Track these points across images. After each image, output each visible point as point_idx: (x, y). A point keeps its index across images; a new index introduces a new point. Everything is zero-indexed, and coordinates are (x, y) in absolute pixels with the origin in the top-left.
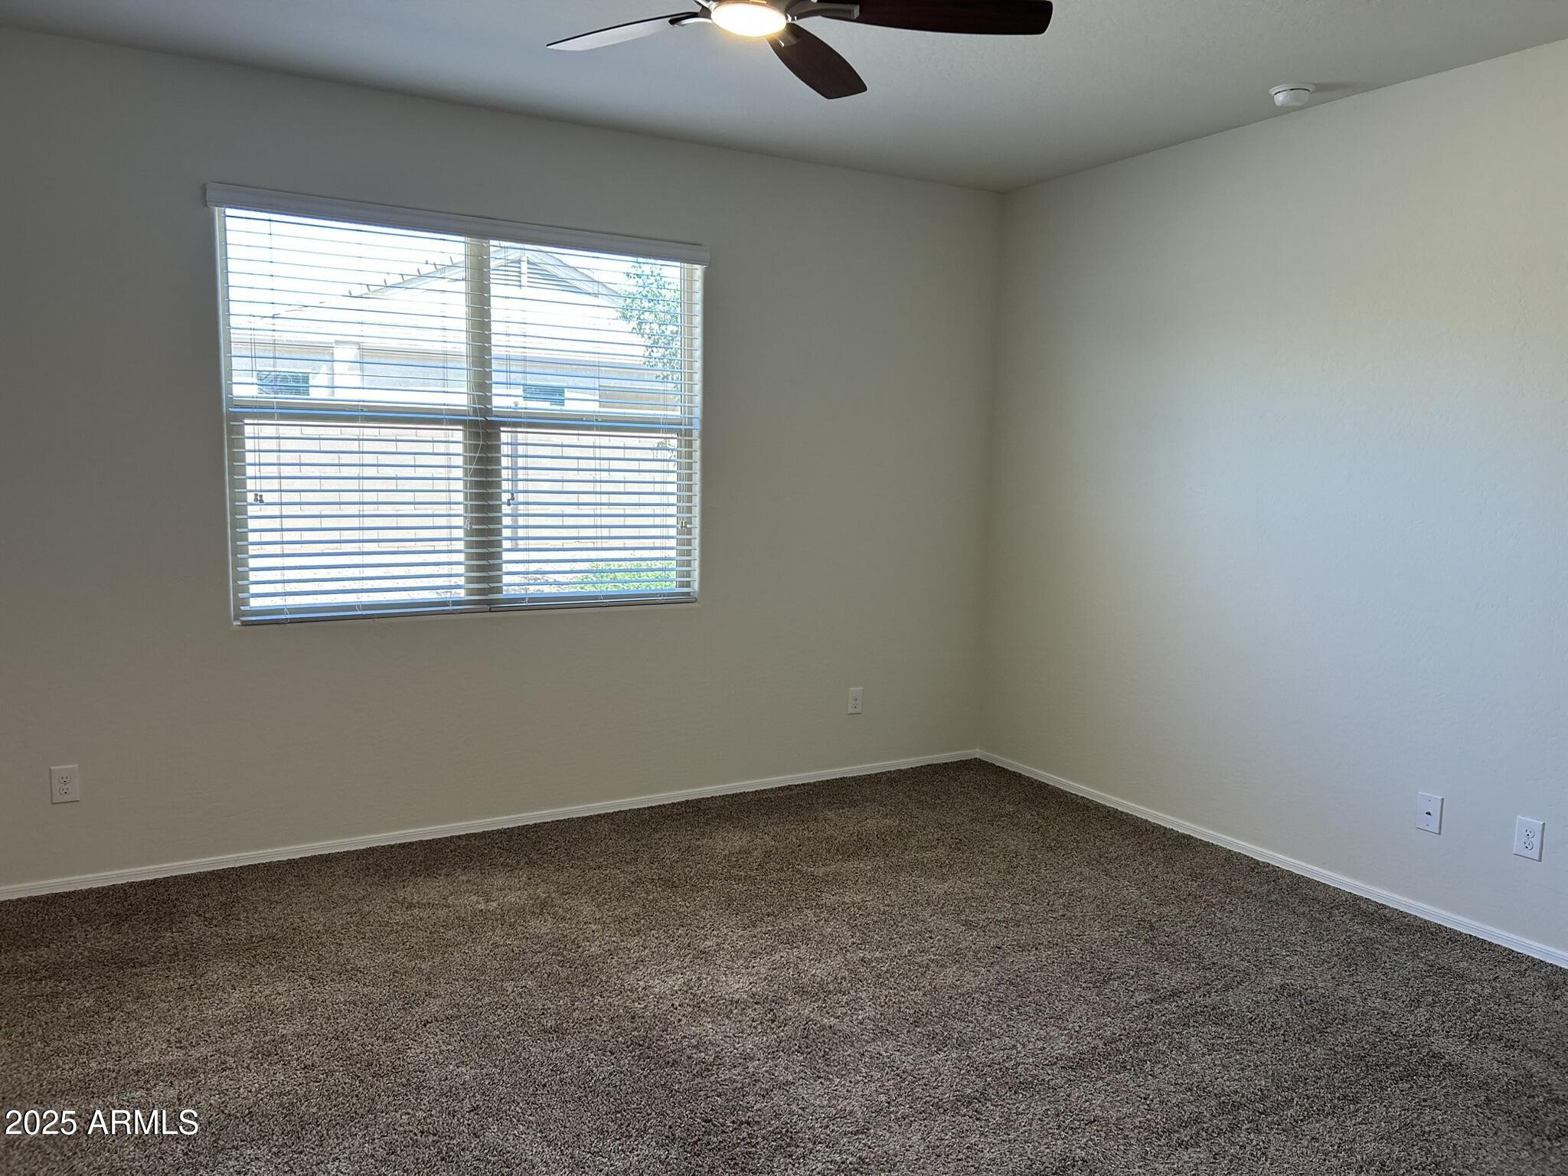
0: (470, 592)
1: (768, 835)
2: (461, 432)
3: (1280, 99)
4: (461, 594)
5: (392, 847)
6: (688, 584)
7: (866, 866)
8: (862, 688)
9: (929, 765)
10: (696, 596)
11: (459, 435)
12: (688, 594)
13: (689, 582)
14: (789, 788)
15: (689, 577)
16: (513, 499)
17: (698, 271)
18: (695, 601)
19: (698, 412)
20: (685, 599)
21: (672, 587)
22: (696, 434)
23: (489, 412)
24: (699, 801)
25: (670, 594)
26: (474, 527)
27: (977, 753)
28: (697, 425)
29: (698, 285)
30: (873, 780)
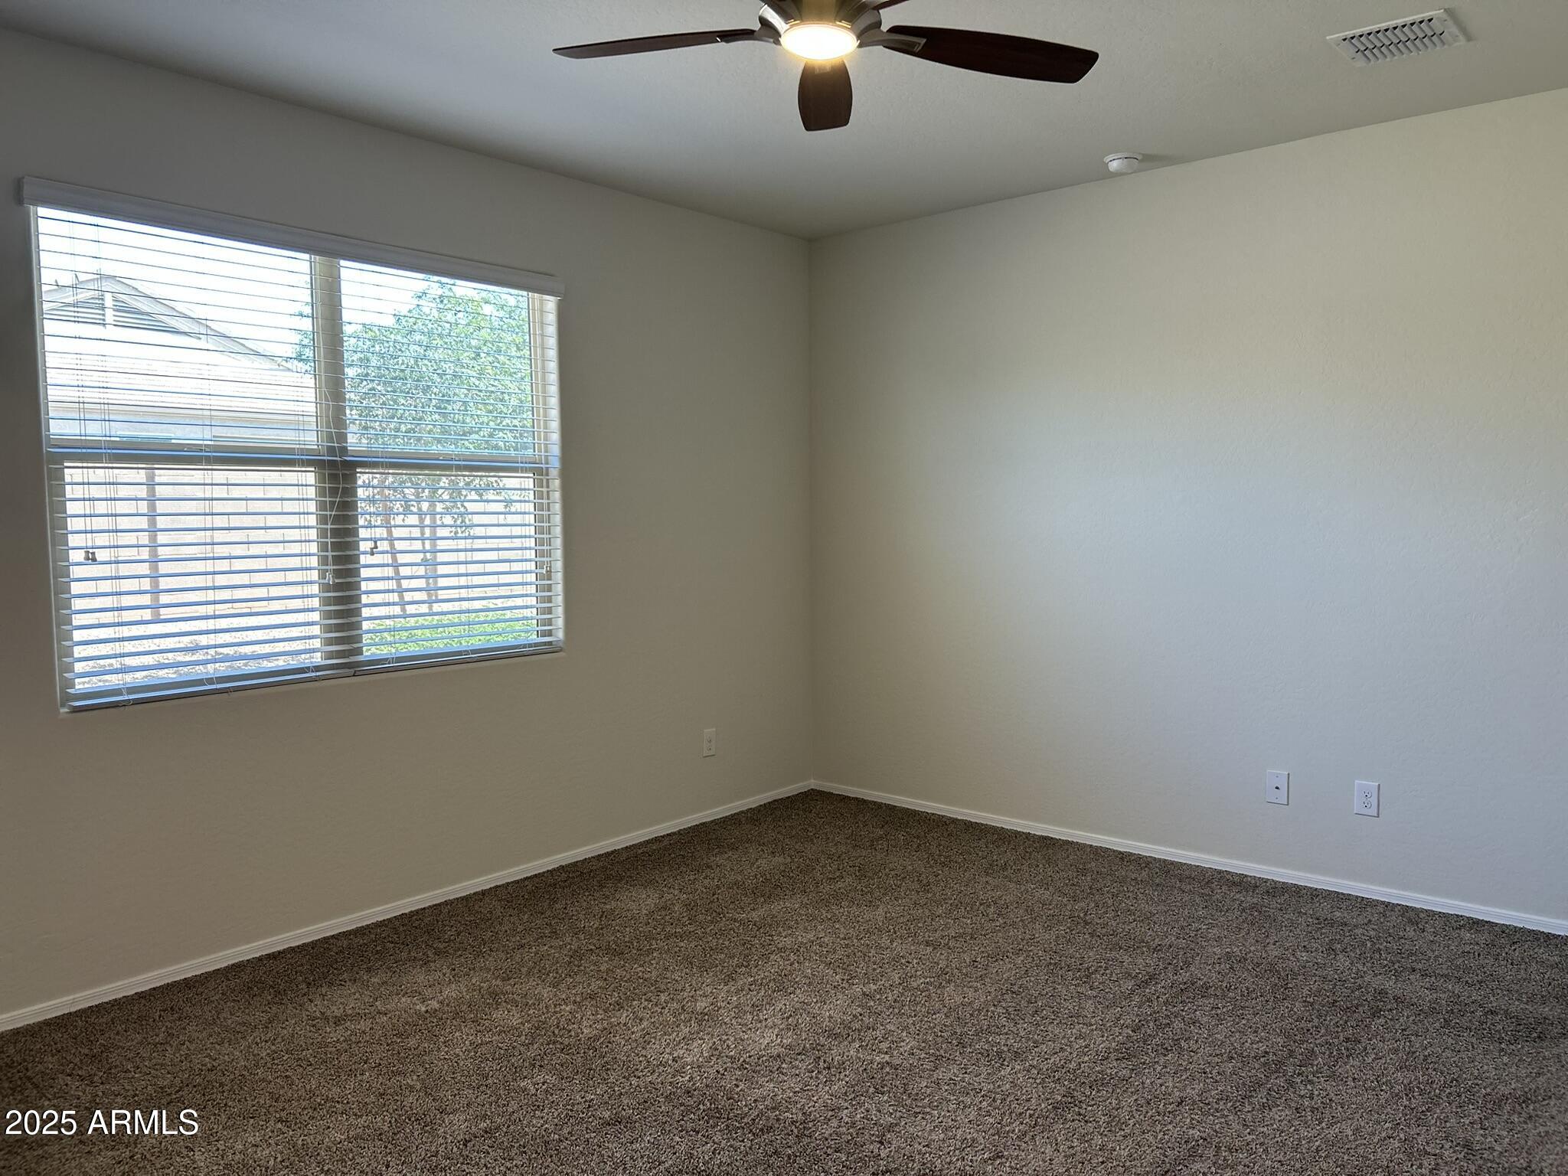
0: (330, 655)
2: (313, 473)
3: (1114, 166)
4: (318, 659)
6: (550, 633)
8: (714, 729)
9: (775, 801)
10: (561, 644)
11: (310, 478)
12: (550, 643)
13: (551, 630)
14: (657, 840)
15: (551, 625)
16: (376, 547)
17: (551, 303)
18: (561, 651)
19: (556, 450)
20: (549, 649)
21: (534, 638)
22: (554, 473)
23: (344, 450)
24: (575, 864)
25: (530, 645)
26: (337, 581)
27: (813, 783)
28: (555, 464)
29: (551, 318)
30: (734, 820)
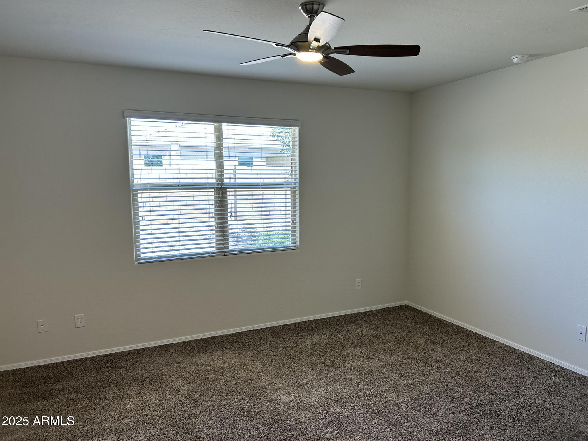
0: (217, 249)
1: (326, 337)
2: (213, 192)
3: (515, 60)
4: (214, 249)
5: (191, 341)
6: (295, 243)
7: (363, 350)
8: (361, 279)
9: (388, 308)
10: (298, 247)
11: (213, 193)
12: (295, 246)
13: (296, 242)
14: (334, 317)
15: (296, 240)
16: (232, 215)
17: (297, 129)
18: (298, 249)
19: (298, 180)
20: (295, 248)
21: (289, 244)
22: (297, 188)
23: (223, 184)
24: (300, 323)
25: (288, 247)
26: (218, 225)
27: (406, 302)
28: (297, 185)
29: (297, 135)
30: (366, 314)
